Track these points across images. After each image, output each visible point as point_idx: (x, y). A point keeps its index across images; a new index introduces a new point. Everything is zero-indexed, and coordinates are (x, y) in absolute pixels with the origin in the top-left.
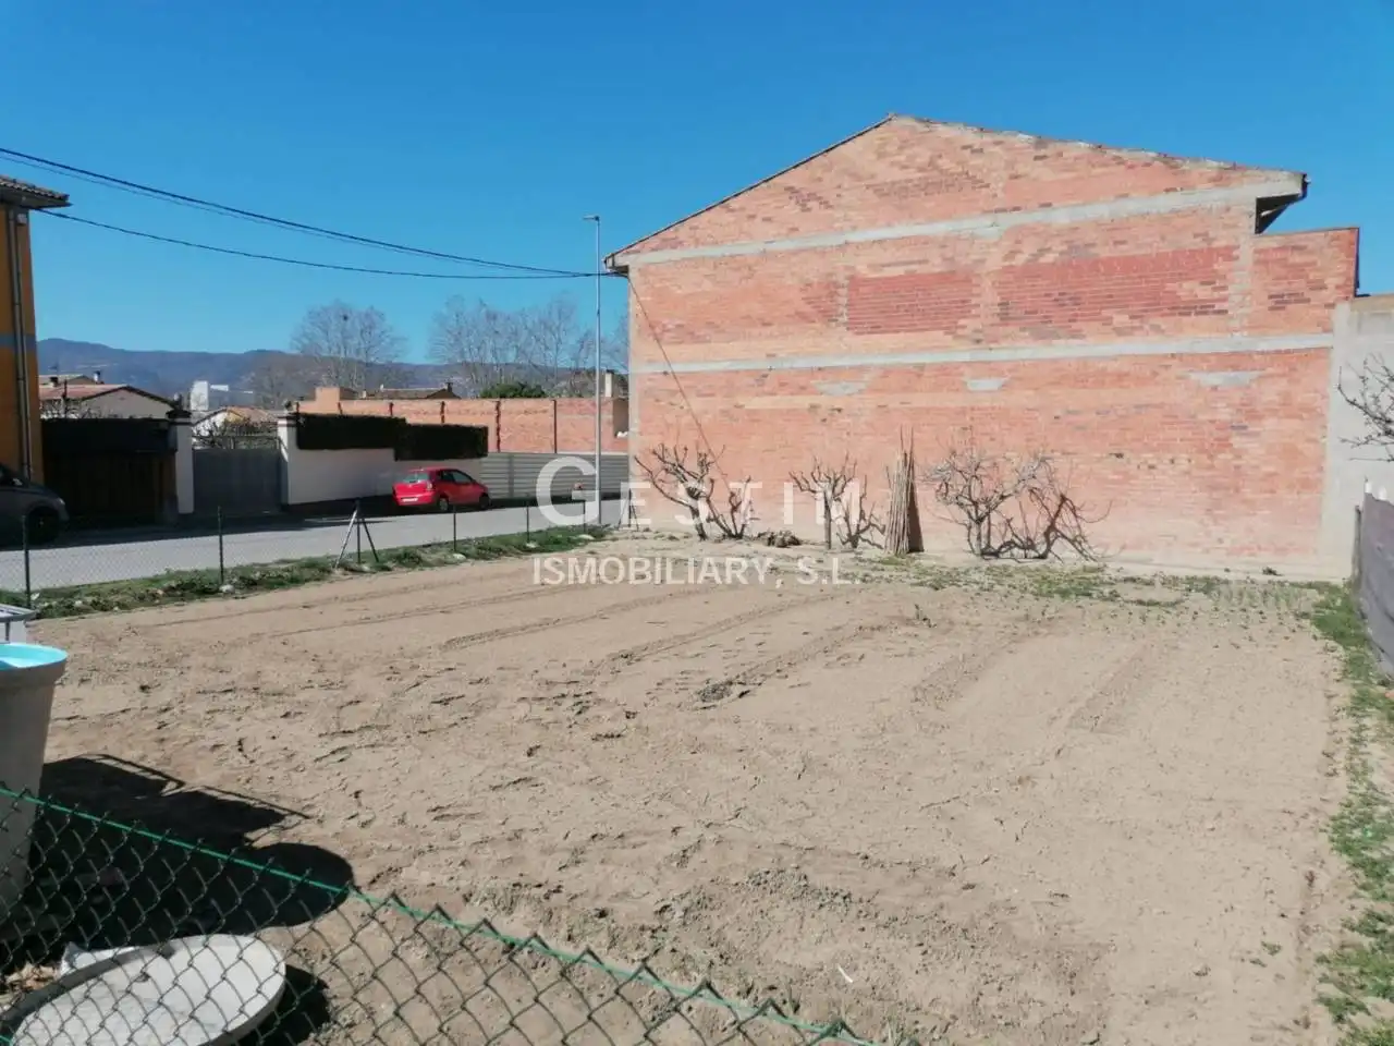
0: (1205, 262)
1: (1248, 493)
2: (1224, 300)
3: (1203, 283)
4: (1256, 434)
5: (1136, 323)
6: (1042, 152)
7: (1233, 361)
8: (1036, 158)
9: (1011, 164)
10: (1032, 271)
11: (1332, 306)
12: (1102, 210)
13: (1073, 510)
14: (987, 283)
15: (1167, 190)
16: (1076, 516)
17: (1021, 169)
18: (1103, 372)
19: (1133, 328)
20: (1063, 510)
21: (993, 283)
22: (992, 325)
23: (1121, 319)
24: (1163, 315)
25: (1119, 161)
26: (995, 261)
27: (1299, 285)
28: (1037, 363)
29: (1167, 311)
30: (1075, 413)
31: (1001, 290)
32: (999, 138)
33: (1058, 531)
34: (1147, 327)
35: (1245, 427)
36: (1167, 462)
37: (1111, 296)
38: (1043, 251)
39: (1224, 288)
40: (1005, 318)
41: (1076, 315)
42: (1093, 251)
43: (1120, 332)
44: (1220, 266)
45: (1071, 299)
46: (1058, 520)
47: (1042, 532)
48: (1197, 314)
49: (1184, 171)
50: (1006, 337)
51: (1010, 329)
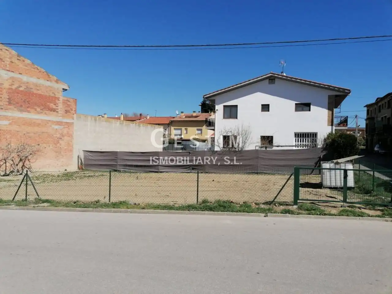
0: (54, 99)
1: (62, 153)
2: (58, 109)
3: (54, 105)
4: (63, 140)
5: (42, 111)
6: (19, 58)
7: (59, 123)
8: (18, 59)
9: (10, 58)
10: (17, 91)
11: (73, 114)
12: (34, 80)
13: (29, 160)
14: (4, 91)
15: (48, 81)
16: (29, 162)
17: (13, 60)
18: (34, 122)
19: (41, 112)
20: (26, 160)
21: (6, 92)
22: (6, 105)
23: (38, 109)
24: (47, 110)
25: (38, 69)
26: (6, 85)
27: (69, 109)
28: (19, 118)
29: (47, 109)
30: (29, 133)
31: (8, 94)
32: (7, 49)
33: (25, 166)
34: (44, 112)
35: (61, 138)
36: (48, 146)
37: (36, 103)
38: (20, 87)
39: (57, 106)
40: (10, 103)
41: (29, 107)
42: (32, 90)
43: (39, 113)
44: (57, 101)
45: (27, 102)
46: (25, 163)
47: (21, 167)
48: (53, 111)
49: (50, 77)
50: (10, 109)
51: (12, 107)
